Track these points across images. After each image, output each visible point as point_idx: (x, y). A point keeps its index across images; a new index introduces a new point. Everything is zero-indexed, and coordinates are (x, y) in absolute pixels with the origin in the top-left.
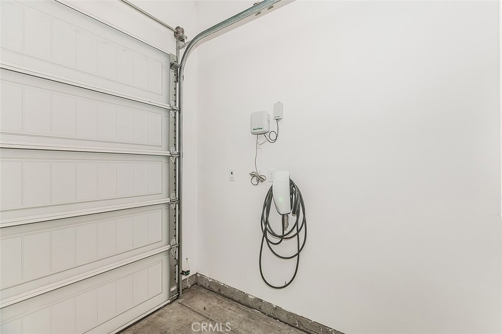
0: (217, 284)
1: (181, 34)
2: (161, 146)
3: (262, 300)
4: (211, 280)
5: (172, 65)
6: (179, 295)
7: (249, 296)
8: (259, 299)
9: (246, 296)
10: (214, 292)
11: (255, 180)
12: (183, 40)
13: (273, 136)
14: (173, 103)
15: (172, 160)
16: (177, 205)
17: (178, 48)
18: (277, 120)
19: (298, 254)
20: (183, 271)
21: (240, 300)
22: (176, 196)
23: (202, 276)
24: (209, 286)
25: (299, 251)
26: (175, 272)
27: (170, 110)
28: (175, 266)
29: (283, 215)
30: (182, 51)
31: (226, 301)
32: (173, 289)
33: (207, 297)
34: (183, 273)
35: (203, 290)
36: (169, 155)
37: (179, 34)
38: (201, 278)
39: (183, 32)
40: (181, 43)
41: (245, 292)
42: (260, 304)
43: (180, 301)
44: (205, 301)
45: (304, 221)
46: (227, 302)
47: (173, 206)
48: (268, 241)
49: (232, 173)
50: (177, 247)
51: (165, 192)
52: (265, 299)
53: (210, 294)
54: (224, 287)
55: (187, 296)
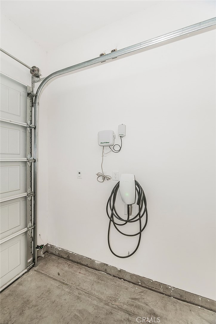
0: (66, 253)
1: (37, 72)
2: (20, 154)
3: (107, 265)
4: (61, 249)
5: (29, 94)
6: (34, 264)
7: (96, 262)
8: (105, 264)
9: (93, 261)
10: (64, 258)
11: (101, 179)
12: (38, 77)
13: (117, 148)
14: (29, 122)
15: (29, 164)
16: (33, 197)
17: (33, 82)
18: (121, 136)
19: (140, 233)
20: (37, 246)
21: (87, 264)
22: (31, 190)
23: (52, 247)
24: (58, 254)
25: (141, 231)
26: (31, 247)
27: (26, 127)
28: (31, 242)
29: (128, 205)
30: (37, 85)
31: (75, 266)
32: (29, 260)
33: (59, 263)
34: (38, 247)
35: (54, 257)
36: (26, 160)
37: (35, 72)
38: (51, 247)
39: (38, 70)
40: (36, 79)
41: (92, 259)
42: (105, 267)
43: (36, 268)
44: (57, 266)
45: (146, 210)
46: (77, 266)
47: (29, 199)
48: (114, 223)
49: (79, 173)
50: (32, 228)
51: (22, 188)
52: (110, 264)
53: (61, 261)
54: (73, 255)
55: (41, 263)
